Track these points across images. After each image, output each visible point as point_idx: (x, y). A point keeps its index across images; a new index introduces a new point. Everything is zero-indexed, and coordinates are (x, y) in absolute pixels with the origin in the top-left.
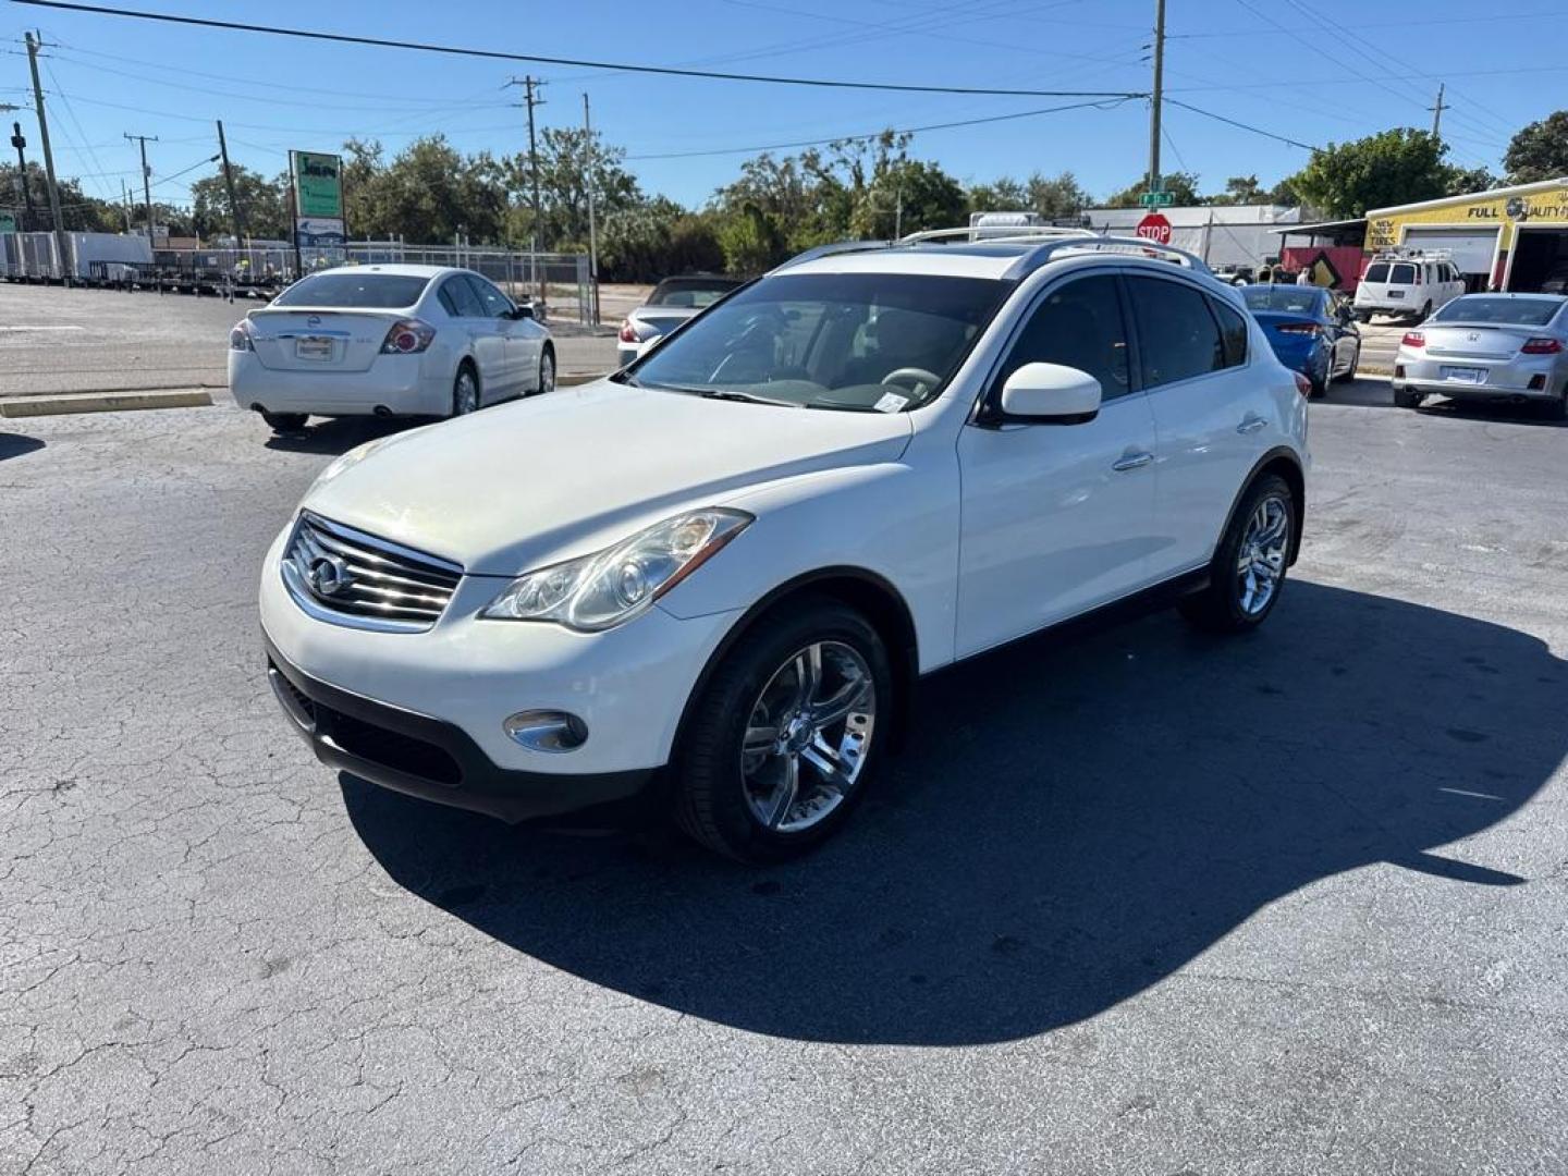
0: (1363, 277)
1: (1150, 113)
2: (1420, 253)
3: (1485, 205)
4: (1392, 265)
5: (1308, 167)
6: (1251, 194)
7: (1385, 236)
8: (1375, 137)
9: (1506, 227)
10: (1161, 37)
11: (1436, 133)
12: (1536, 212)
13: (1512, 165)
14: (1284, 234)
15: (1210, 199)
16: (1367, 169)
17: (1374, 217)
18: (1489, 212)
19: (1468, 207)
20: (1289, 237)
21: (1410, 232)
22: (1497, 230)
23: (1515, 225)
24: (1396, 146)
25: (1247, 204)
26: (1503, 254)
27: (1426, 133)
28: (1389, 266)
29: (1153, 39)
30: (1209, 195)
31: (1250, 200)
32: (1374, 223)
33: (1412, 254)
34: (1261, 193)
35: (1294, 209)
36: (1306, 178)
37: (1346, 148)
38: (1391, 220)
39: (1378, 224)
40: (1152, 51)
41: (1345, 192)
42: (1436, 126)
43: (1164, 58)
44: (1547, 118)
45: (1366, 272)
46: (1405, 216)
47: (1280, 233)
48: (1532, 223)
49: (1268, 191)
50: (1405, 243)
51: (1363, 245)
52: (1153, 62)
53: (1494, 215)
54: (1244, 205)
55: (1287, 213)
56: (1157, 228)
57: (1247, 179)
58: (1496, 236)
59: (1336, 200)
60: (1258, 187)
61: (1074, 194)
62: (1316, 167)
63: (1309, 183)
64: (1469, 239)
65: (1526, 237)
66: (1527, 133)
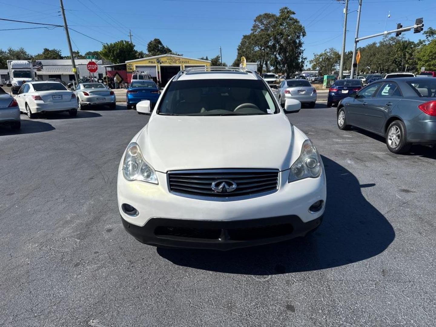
0: (132, 78)
1: (65, 32)
2: (143, 72)
3: (152, 60)
4: (138, 75)
5: (102, 49)
6: (78, 56)
7: (131, 68)
8: (117, 42)
9: (158, 66)
10: (63, 10)
11: (131, 42)
12: (163, 62)
13: (149, 51)
14: (106, 67)
15: (65, 57)
16: (118, 50)
17: (127, 63)
18: (153, 62)
19: (149, 61)
20: (107, 68)
21: (137, 67)
22: (155, 66)
23: (159, 65)
24: (123, 45)
25: (78, 59)
26: (158, 72)
27: (129, 42)
28: (137, 75)
29: (61, 10)
30: (65, 56)
31: (79, 57)
32: (128, 64)
33: (142, 72)
34: (81, 56)
35: (100, 60)
36: (103, 52)
37: (111, 44)
38: (132, 63)
39: (129, 65)
40: (61, 13)
41: (114, 56)
42: (131, 40)
43: (66, 16)
44: (153, 40)
45: (132, 77)
46: (135, 63)
47: (105, 67)
48: (162, 65)
49: (83, 55)
50: (136, 69)
51: (126, 70)
52: (62, 16)
53: (154, 63)
54: (77, 59)
55: (99, 61)
56: (93, 65)
57: (76, 51)
58: (156, 68)
59: (112, 58)
60: (80, 54)
61: (26, 55)
62: (105, 49)
63: (104, 54)
64: (150, 69)
65: (162, 68)
66: (150, 43)
